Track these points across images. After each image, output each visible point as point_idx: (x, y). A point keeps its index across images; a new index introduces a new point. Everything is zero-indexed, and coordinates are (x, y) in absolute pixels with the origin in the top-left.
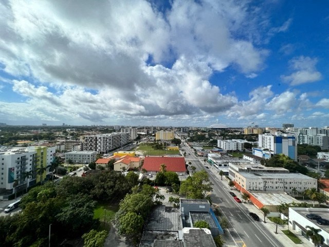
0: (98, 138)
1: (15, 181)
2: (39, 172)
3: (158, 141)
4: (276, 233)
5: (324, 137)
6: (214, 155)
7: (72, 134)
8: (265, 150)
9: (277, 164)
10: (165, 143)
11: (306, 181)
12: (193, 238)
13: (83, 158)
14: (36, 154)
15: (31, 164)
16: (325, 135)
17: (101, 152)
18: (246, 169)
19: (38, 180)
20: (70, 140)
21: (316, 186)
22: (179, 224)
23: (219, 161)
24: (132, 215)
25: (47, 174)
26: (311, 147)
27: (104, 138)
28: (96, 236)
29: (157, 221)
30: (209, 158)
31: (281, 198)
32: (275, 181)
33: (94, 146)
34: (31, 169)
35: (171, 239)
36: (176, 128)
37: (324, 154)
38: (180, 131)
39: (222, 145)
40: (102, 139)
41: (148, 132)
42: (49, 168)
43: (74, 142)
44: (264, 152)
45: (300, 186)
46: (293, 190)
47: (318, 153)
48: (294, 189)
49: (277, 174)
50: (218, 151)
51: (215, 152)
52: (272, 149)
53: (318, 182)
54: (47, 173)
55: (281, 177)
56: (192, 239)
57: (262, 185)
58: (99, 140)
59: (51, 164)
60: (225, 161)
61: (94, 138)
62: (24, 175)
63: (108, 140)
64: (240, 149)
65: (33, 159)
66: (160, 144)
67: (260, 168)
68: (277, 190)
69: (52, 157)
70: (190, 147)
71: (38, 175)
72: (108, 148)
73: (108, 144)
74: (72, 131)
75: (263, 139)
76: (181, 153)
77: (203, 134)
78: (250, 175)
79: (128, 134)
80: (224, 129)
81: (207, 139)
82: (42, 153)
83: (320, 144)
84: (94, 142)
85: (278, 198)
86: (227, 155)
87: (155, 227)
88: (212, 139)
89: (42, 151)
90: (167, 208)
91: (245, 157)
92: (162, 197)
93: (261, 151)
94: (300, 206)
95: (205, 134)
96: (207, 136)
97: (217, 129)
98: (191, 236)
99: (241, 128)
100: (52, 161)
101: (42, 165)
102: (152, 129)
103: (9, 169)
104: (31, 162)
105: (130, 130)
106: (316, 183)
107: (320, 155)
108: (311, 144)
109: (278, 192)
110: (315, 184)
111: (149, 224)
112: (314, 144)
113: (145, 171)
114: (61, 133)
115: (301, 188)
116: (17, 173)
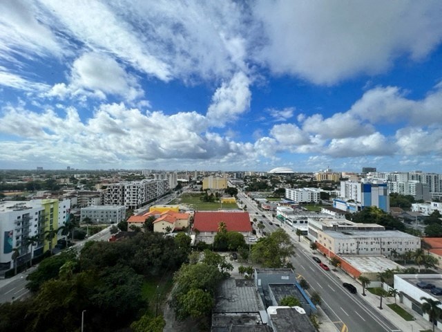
0: (126, 188)
1: (14, 250)
2: (48, 236)
3: (206, 190)
4: (381, 308)
5: (417, 184)
6: (284, 208)
7: (84, 182)
8: (349, 201)
9: (368, 219)
10: (217, 194)
11: (407, 240)
12: (284, 320)
13: (107, 216)
14: (43, 211)
15: (36, 226)
16: (419, 182)
17: (130, 207)
18: (332, 226)
19: (46, 248)
20: (82, 190)
21: (419, 247)
22: (258, 303)
23: (293, 217)
24: (197, 293)
25: (58, 239)
26: (403, 196)
27: (134, 187)
28: (151, 323)
29: (228, 300)
30: (279, 213)
31: (379, 262)
32: (369, 241)
33: (120, 198)
34: (36, 232)
35: (252, 323)
36: (226, 173)
37: (420, 205)
38: (232, 177)
39: (292, 195)
40: (132, 188)
41: (190, 179)
42: (61, 230)
43: (89, 193)
44: (348, 204)
45: (400, 247)
46: (392, 252)
47: (413, 205)
48: (394, 251)
49: (370, 232)
50: (289, 204)
51: (285, 204)
52: (359, 200)
53: (422, 241)
54: (59, 237)
55: (376, 236)
56: (283, 322)
57: (354, 247)
58: (128, 190)
59: (64, 225)
60: (300, 216)
61: (121, 188)
62: (26, 241)
63: (139, 190)
64: (316, 200)
65: (39, 218)
66: (209, 194)
67: (348, 225)
68: (372, 252)
69: (65, 215)
70: (250, 199)
71: (46, 241)
72: (139, 200)
73: (139, 195)
74: (82, 177)
75: (346, 187)
76: (240, 206)
77: (264, 180)
78: (337, 234)
79: (165, 182)
80: (289, 174)
81: (271, 187)
82: (52, 210)
83: (413, 193)
84: (121, 193)
85: (375, 262)
86: (300, 208)
87: (227, 308)
88: (276, 187)
89: (52, 206)
90: (237, 281)
91: (324, 211)
92: (229, 267)
93: (345, 203)
94: (406, 272)
95: (267, 181)
96: (269, 184)
97: (280, 174)
98: (281, 317)
99: (312, 174)
100: (65, 220)
101: (51, 226)
102: (196, 174)
103: (6, 232)
104: (36, 223)
105: (168, 176)
106: (420, 243)
107: (415, 207)
108: (402, 193)
109: (374, 255)
110: (418, 243)
111: (218, 305)
112: (406, 193)
113: (197, 232)
114: (68, 180)
115: (401, 249)
116: (18, 238)
